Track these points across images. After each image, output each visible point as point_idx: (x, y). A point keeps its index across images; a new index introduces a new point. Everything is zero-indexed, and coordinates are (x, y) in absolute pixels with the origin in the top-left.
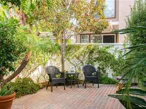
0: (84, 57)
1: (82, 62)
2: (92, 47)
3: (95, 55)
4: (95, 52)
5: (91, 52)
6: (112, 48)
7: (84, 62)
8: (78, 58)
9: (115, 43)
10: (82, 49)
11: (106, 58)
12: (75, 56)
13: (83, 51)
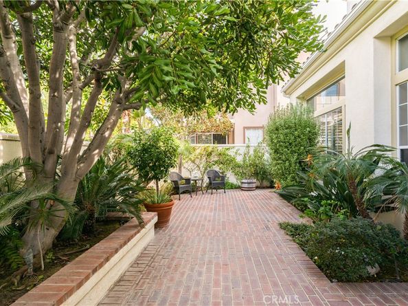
0: (201, 160)
1: (198, 166)
2: (210, 149)
3: (214, 158)
4: (213, 154)
5: (210, 154)
6: (233, 150)
7: (201, 166)
8: (193, 162)
9: (227, 145)
10: (198, 151)
11: (227, 161)
12: (190, 159)
13: (200, 154)
